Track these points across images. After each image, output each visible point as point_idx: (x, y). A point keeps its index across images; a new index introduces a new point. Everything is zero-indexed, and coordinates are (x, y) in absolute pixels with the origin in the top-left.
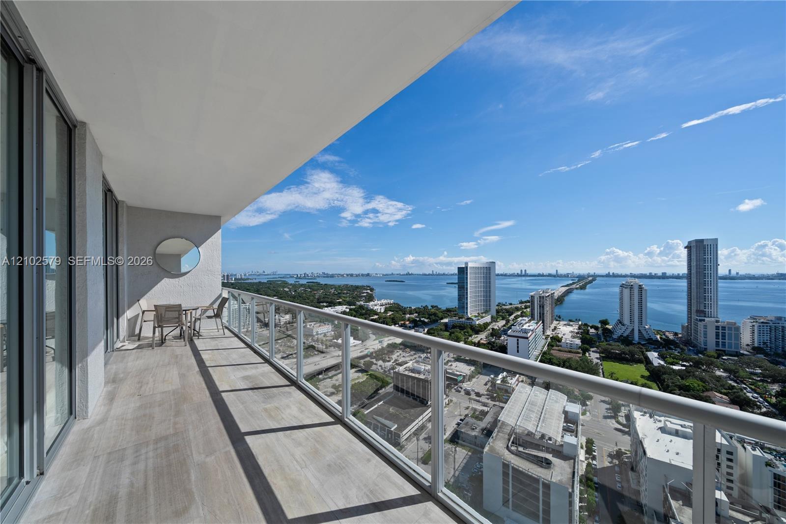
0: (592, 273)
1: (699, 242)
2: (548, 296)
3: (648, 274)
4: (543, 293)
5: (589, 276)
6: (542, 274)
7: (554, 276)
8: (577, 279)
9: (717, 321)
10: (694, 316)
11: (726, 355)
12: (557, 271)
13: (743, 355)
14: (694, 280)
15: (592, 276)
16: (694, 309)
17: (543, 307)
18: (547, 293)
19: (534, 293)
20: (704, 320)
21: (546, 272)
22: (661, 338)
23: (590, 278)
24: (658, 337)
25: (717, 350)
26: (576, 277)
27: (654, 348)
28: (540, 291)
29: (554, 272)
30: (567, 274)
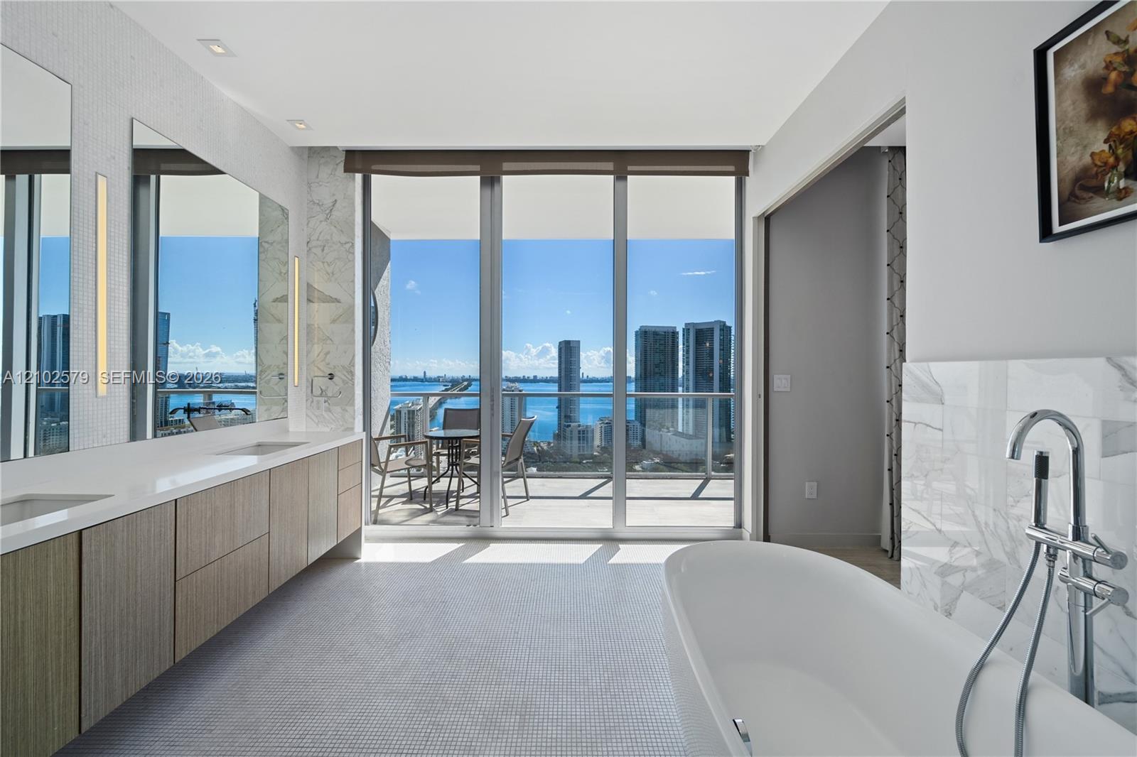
0: (467, 376)
1: (567, 343)
2: (420, 409)
3: (522, 378)
4: (413, 405)
5: (464, 379)
6: (404, 377)
7: (422, 380)
8: (450, 384)
9: (579, 426)
10: (563, 423)
11: (587, 459)
12: (425, 373)
13: (596, 456)
14: (563, 382)
15: (467, 380)
16: (563, 414)
17: (413, 426)
18: (417, 405)
19: (400, 406)
20: (570, 426)
21: (410, 375)
22: (538, 450)
23: (466, 383)
24: (535, 448)
25: (579, 455)
26: (450, 382)
27: (533, 462)
28: (407, 402)
29: (421, 375)
30: (439, 377)
